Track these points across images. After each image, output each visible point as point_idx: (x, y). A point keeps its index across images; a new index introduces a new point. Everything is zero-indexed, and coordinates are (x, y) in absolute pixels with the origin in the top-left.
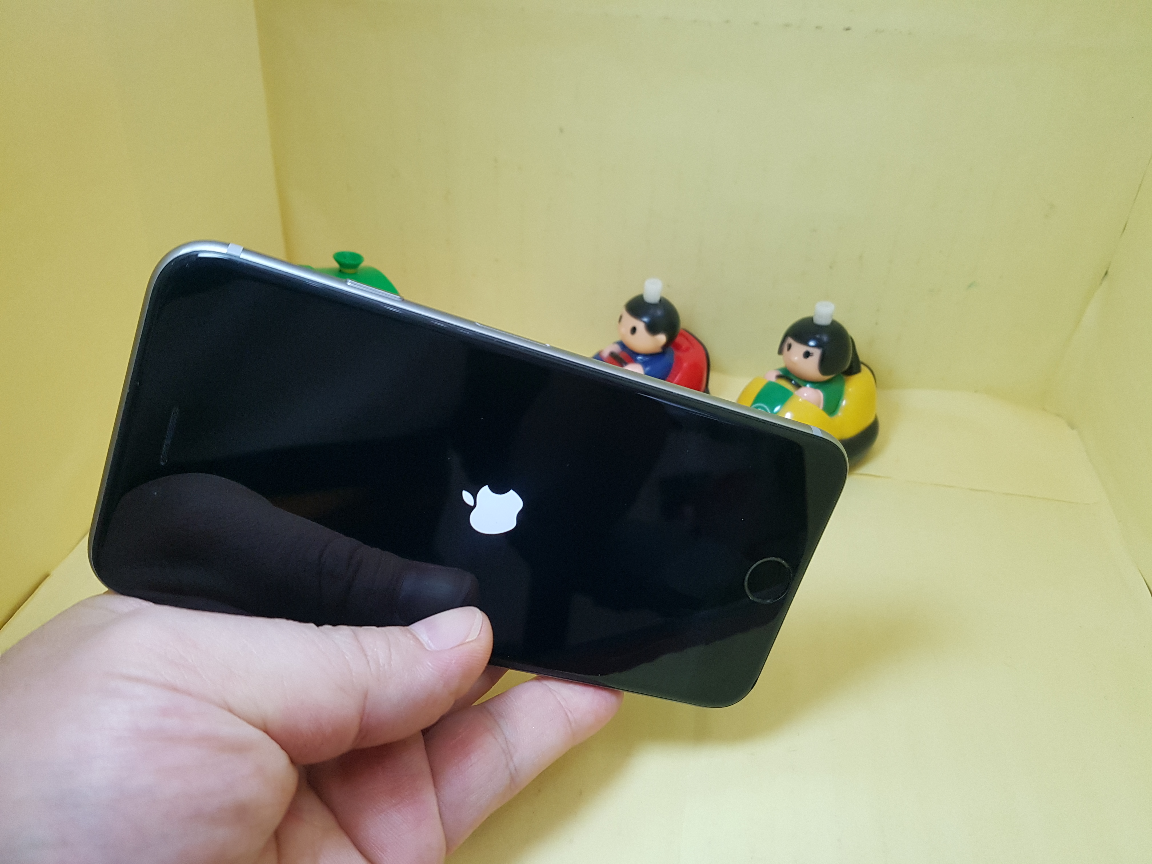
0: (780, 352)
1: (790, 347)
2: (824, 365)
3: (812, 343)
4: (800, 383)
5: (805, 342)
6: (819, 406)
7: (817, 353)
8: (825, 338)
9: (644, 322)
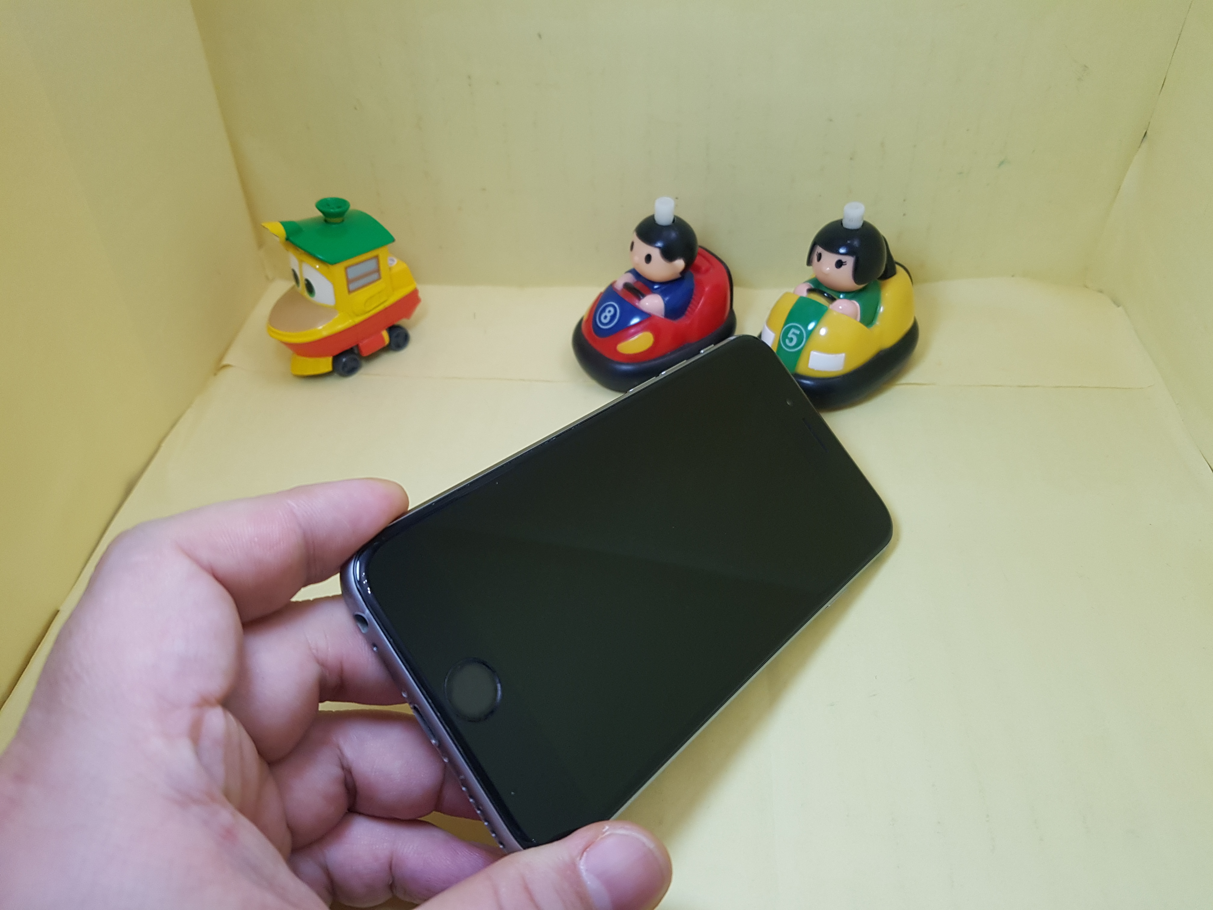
0: (809, 262)
1: (820, 257)
2: (858, 274)
3: (842, 251)
4: (833, 294)
5: (834, 250)
6: (856, 319)
7: (850, 261)
8: (856, 243)
9: (659, 248)
